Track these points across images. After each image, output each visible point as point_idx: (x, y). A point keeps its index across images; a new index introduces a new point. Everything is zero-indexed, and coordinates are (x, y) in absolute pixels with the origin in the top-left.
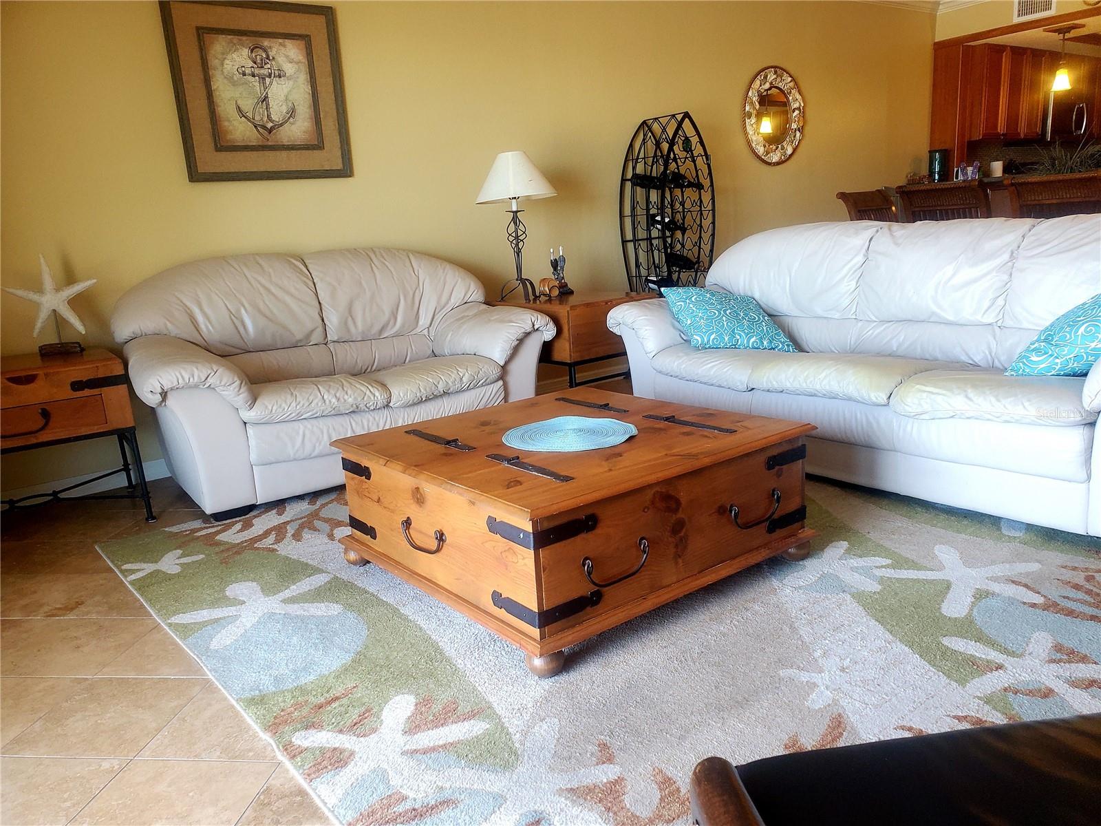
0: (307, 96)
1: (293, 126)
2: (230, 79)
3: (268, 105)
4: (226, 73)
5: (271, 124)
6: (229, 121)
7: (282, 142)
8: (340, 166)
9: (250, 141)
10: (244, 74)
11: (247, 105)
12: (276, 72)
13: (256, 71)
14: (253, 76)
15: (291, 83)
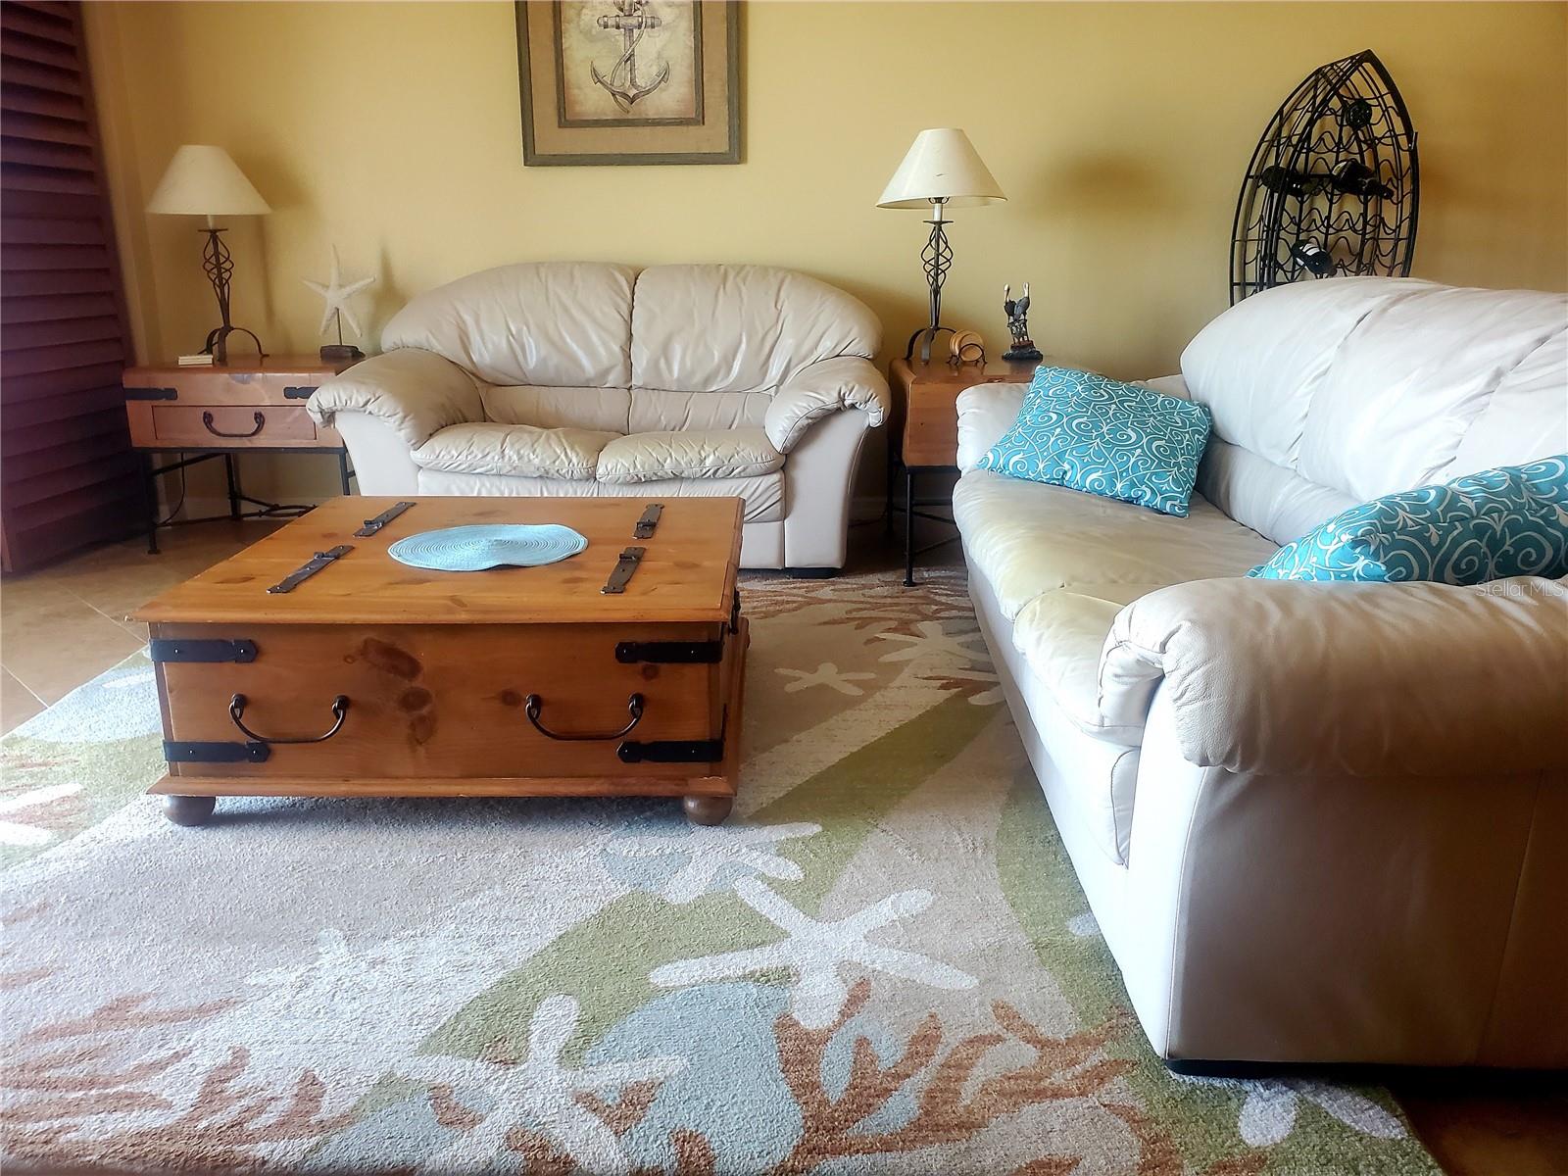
0: (687, 51)
1: (664, 93)
2: (587, 34)
3: (633, 65)
4: (582, 27)
5: (635, 91)
6: (580, 88)
7: (647, 115)
8: (725, 148)
9: (605, 114)
10: (606, 27)
11: (605, 67)
12: (649, 21)
13: (623, 21)
14: (618, 27)
15: (667, 35)
